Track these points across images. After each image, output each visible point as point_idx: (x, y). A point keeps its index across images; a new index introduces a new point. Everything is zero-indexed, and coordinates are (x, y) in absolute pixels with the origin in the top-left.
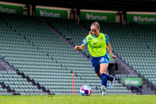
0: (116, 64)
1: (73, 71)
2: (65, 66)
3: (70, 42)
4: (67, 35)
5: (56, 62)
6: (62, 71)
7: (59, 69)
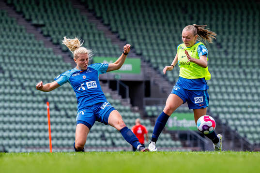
0: (148, 83)
1: (50, 99)
2: (30, 87)
3: (42, 32)
4: (36, 17)
5: (11, 77)
6: (24, 98)
7: (16, 94)
